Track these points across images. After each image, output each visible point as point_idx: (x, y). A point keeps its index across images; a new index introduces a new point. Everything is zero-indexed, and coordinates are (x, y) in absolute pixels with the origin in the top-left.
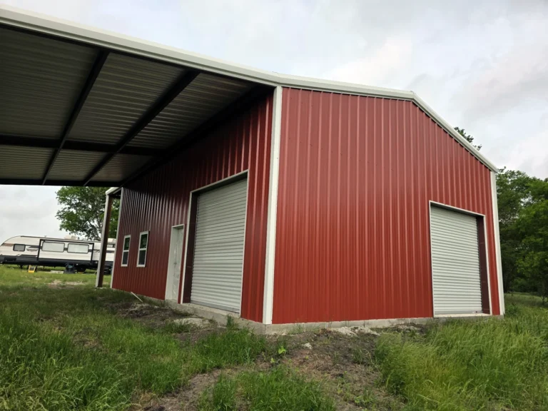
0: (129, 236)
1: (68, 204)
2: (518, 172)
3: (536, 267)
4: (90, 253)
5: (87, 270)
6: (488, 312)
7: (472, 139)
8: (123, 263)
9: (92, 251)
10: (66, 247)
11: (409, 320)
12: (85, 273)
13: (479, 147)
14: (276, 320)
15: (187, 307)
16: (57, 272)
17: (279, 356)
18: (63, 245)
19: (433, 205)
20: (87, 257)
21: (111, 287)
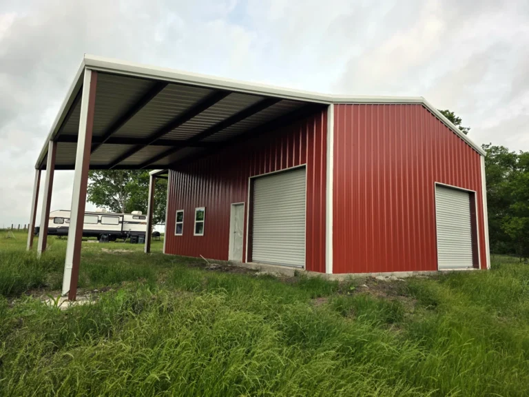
0: (183, 211)
1: (94, 180)
2: (502, 147)
3: (520, 230)
4: (120, 225)
5: (117, 239)
6: (478, 267)
7: (460, 120)
8: (177, 233)
9: (122, 222)
10: (100, 219)
11: (421, 272)
12: (117, 242)
13: (469, 129)
14: (335, 271)
15: (252, 265)
16: (93, 241)
17: (351, 291)
18: (97, 218)
19: (437, 185)
20: (118, 228)
21: (164, 252)
